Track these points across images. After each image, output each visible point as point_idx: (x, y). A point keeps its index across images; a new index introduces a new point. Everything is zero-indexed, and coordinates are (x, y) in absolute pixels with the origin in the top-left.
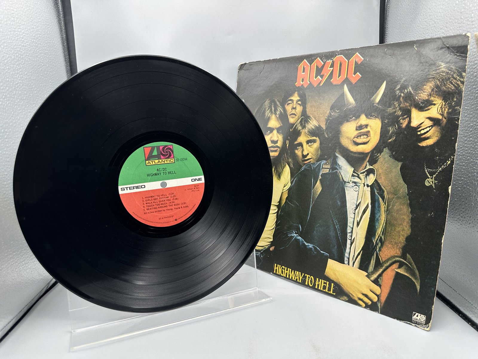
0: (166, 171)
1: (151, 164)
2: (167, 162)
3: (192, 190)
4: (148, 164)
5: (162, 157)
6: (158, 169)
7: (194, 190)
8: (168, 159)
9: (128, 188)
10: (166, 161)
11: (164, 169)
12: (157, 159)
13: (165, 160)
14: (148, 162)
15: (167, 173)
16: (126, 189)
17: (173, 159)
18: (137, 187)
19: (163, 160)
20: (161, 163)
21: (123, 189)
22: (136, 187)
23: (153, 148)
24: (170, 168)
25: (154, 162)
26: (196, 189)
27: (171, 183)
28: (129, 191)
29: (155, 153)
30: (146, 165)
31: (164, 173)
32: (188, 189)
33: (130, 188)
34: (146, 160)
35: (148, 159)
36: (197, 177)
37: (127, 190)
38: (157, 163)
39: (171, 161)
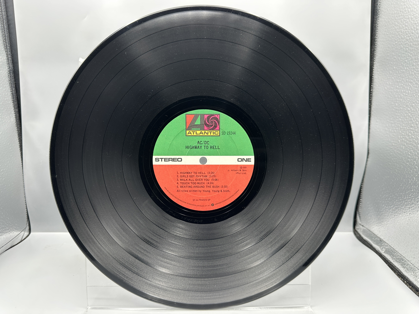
0: (208, 145)
1: (191, 134)
2: (211, 134)
3: (237, 172)
4: (188, 134)
5: (206, 128)
6: (198, 141)
7: (239, 172)
8: (213, 131)
9: (163, 159)
10: (209, 133)
11: (206, 142)
12: (200, 129)
13: (209, 131)
14: (189, 132)
15: (209, 147)
16: (160, 160)
17: (219, 131)
18: (173, 160)
19: (207, 131)
20: (204, 135)
21: (157, 160)
22: (171, 159)
23: (196, 116)
24: (213, 142)
25: (195, 133)
26: (242, 172)
27: (212, 160)
28: (163, 163)
29: (198, 122)
30: (186, 136)
31: (206, 147)
32: (232, 170)
33: (165, 160)
34: (186, 130)
35: (188, 128)
36: (245, 157)
37: (162, 161)
38: (198, 134)
39: (215, 134)
